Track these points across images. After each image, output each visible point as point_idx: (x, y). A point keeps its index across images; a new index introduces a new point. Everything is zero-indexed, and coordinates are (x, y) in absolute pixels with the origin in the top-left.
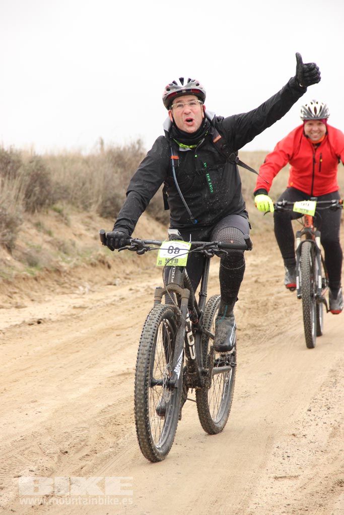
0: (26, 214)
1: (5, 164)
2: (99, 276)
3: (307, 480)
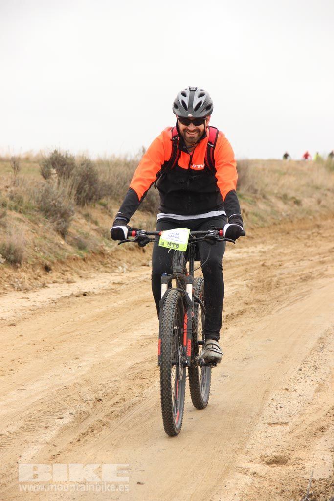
0: (77, 207)
1: (61, 166)
2: (135, 258)
3: (295, 426)
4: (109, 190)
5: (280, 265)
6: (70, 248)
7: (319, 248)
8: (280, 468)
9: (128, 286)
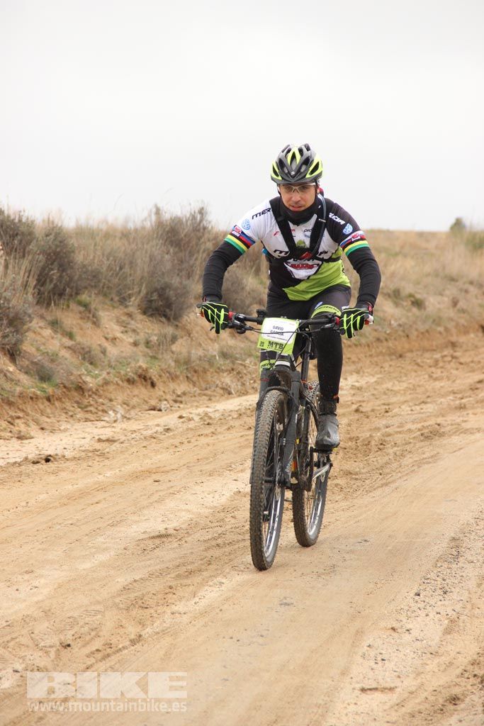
0: (37, 308)
1: (10, 236)
2: (137, 396)
3: (407, 695)
4: (94, 280)
5: (387, 412)
6: (24, 378)
7: (454, 381)
9: (124, 445)
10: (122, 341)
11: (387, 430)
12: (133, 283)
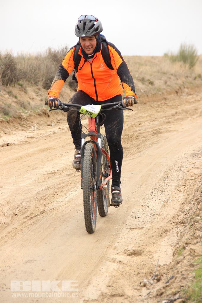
0: (2, 86)
2: (43, 121)
3: (148, 230)
4: (25, 75)
5: (140, 125)
7: (166, 113)
8: (137, 258)
9: (37, 139)
10: (36, 99)
11: (140, 131)
12: (40, 77)
